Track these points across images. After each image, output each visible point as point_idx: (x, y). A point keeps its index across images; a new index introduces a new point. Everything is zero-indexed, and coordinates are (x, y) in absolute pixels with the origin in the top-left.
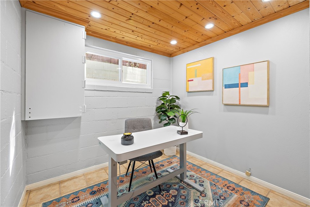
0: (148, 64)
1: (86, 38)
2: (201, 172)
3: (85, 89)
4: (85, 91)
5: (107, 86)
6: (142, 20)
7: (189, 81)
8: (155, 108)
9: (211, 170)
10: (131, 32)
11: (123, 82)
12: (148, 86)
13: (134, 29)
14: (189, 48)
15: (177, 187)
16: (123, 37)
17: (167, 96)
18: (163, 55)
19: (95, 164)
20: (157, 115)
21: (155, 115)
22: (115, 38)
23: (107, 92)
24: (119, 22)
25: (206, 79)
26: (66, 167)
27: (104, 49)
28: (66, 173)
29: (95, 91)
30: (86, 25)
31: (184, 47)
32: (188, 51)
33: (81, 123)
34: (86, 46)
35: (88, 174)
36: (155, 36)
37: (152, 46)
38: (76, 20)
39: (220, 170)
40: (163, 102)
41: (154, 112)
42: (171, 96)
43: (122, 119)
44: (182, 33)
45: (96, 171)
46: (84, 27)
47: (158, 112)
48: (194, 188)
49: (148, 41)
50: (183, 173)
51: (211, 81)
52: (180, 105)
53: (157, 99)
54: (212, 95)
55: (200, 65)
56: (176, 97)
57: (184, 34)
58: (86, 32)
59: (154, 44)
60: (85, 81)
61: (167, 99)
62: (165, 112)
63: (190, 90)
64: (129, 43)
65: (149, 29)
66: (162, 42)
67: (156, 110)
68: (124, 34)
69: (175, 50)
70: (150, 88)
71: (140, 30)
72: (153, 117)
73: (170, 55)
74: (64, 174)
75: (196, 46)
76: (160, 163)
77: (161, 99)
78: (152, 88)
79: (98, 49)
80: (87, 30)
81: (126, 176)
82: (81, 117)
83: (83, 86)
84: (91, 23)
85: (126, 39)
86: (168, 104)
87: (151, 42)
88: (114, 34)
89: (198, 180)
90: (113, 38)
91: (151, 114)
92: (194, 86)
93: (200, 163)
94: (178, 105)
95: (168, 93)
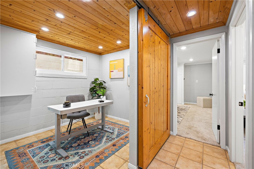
0: (84, 59)
1: (36, 42)
2: (115, 125)
3: (36, 76)
4: (36, 77)
5: (52, 74)
6: (78, 35)
7: (111, 72)
8: (89, 89)
9: (121, 124)
10: (70, 40)
11: (65, 71)
12: (84, 74)
13: (73, 38)
14: (112, 51)
15: (99, 133)
16: (65, 41)
17: (98, 81)
18: (95, 54)
19: (43, 128)
20: (90, 94)
21: (89, 93)
22: (59, 42)
23: (53, 78)
24: (62, 34)
25: (120, 71)
26: (20, 131)
27: (50, 48)
28: (19, 135)
29: (43, 77)
30: (37, 34)
31: (108, 50)
32: (110, 53)
33: (32, 99)
34: (36, 46)
35: (37, 134)
36: (87, 43)
37: (86, 48)
38: (29, 31)
39: (127, 123)
40: (94, 85)
41: (88, 91)
42: (100, 81)
43: (64, 96)
44: (104, 43)
45: (44, 132)
46: (36, 35)
47: (91, 92)
48: (108, 132)
49: (83, 45)
50: (103, 125)
51: (122, 72)
52: (106, 87)
53: (90, 83)
54: (123, 81)
55: (117, 62)
56: (104, 81)
57: (106, 44)
58: (37, 38)
59: (87, 47)
60: (36, 71)
61: (97, 83)
62: (95, 92)
63: (111, 78)
64: (69, 45)
65: (83, 40)
66: (92, 47)
67: (90, 90)
68: (66, 40)
69: (103, 52)
70: (85, 75)
71: (77, 40)
72: (88, 95)
73: (100, 54)
74: (18, 135)
75: (115, 50)
76: (91, 124)
77: (93, 83)
78: (87, 76)
79: (46, 48)
80: (37, 37)
81: (67, 132)
82: (32, 95)
83: (35, 74)
84: (41, 32)
85: (67, 42)
86: (98, 86)
87: (86, 46)
88: (58, 39)
89: (112, 129)
90: (57, 41)
91: (86, 93)
92: (114, 75)
93: (116, 121)
94: (105, 87)
95: (97, 79)
